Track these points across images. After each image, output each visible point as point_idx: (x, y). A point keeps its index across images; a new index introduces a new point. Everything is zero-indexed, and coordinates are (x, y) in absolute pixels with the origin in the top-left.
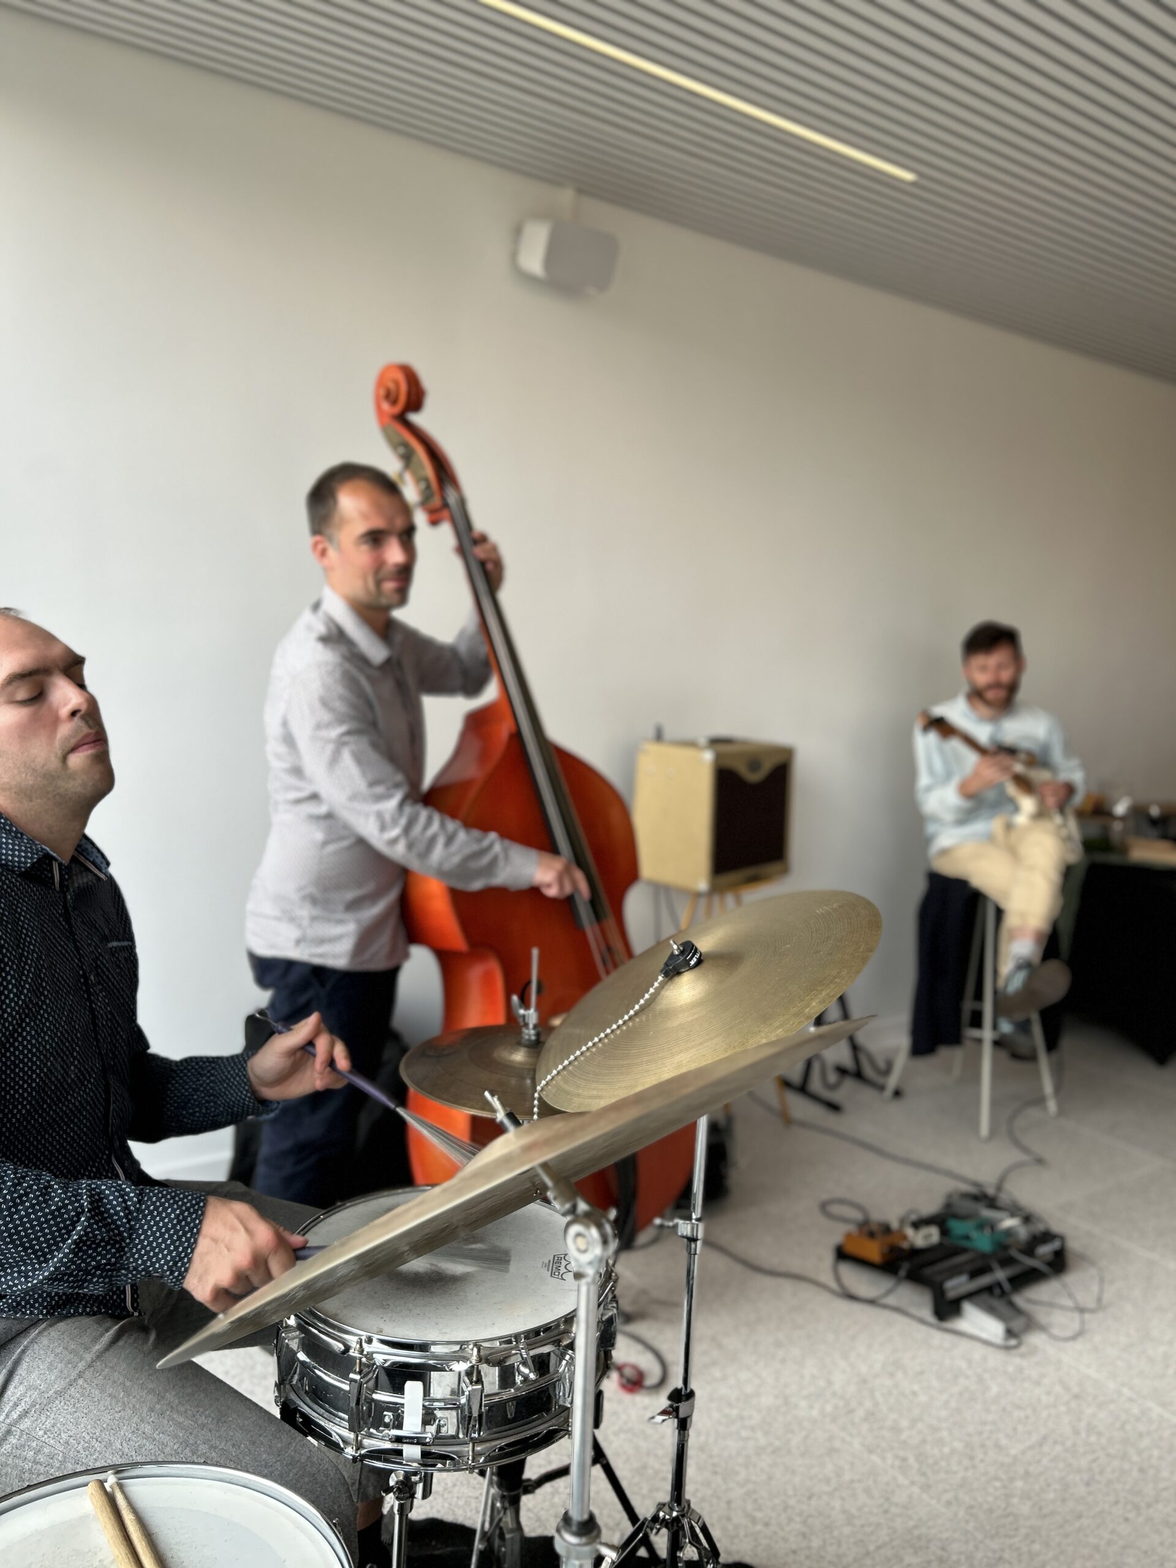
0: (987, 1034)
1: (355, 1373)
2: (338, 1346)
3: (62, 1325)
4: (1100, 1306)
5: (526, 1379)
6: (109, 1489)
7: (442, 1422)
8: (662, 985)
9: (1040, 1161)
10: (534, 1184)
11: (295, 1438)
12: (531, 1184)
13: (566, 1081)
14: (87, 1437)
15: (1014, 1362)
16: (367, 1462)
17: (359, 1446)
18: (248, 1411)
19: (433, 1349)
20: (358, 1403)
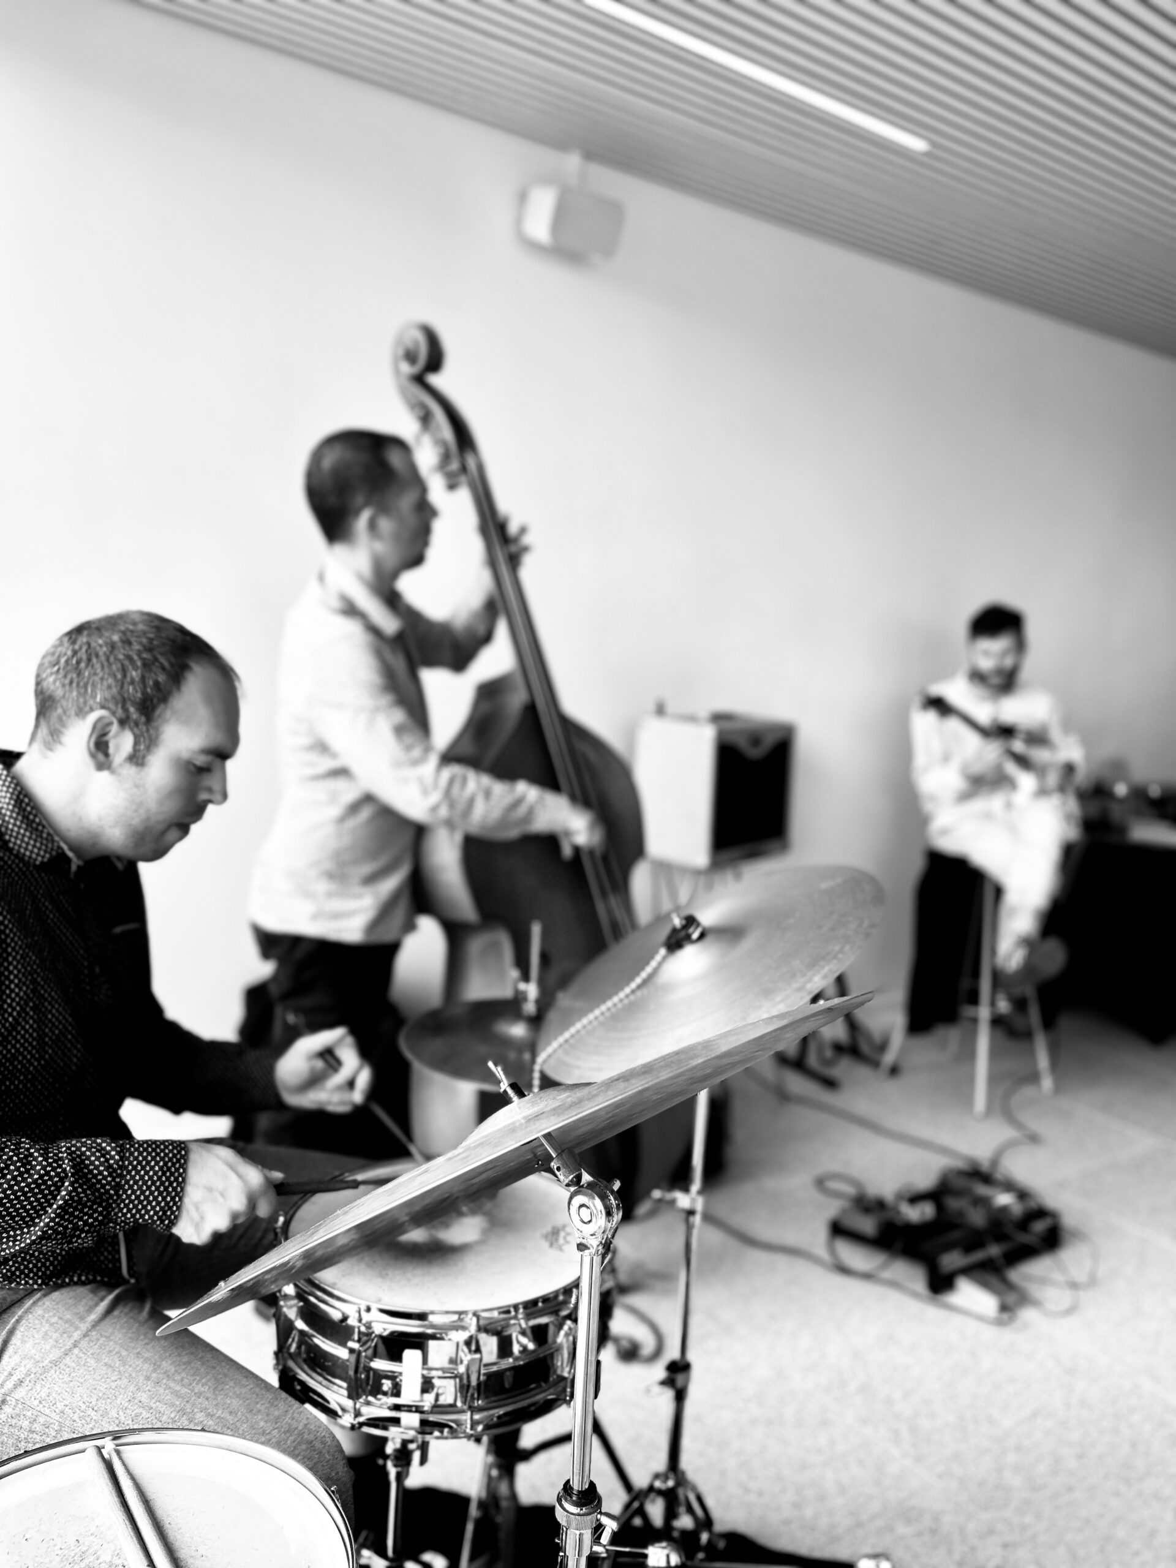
0: (984, 1013)
1: (353, 1340)
2: (336, 1315)
3: (56, 1295)
4: (1093, 1282)
5: (525, 1349)
6: (106, 1456)
7: (440, 1391)
8: (664, 958)
9: (1034, 1139)
10: (535, 1155)
11: (293, 1405)
12: (532, 1155)
13: (566, 1053)
14: (83, 1407)
15: (1006, 1336)
16: (366, 1429)
17: (357, 1414)
18: (245, 1380)
19: (431, 1318)
20: (356, 1371)
